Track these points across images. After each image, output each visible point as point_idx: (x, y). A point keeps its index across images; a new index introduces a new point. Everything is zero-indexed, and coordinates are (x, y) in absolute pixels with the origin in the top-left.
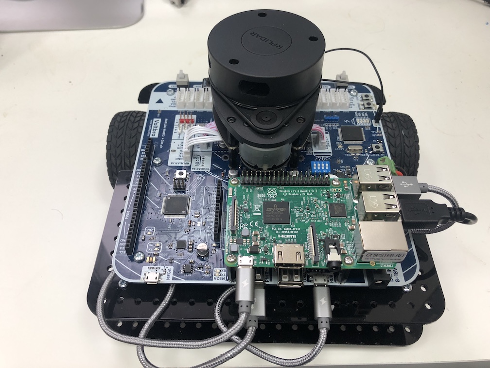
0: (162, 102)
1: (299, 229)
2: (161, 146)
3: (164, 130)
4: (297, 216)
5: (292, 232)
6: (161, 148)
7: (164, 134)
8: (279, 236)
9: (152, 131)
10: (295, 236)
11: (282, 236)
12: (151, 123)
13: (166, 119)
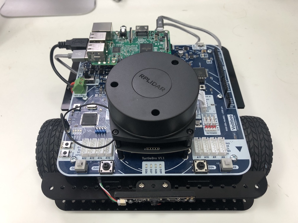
0: (237, 147)
1: (136, 43)
2: (222, 109)
3: (225, 121)
4: (136, 48)
5: (140, 42)
6: (221, 107)
7: (224, 118)
8: (146, 40)
9: (233, 119)
10: (138, 40)
11: (144, 40)
12: (237, 126)
13: (227, 130)
